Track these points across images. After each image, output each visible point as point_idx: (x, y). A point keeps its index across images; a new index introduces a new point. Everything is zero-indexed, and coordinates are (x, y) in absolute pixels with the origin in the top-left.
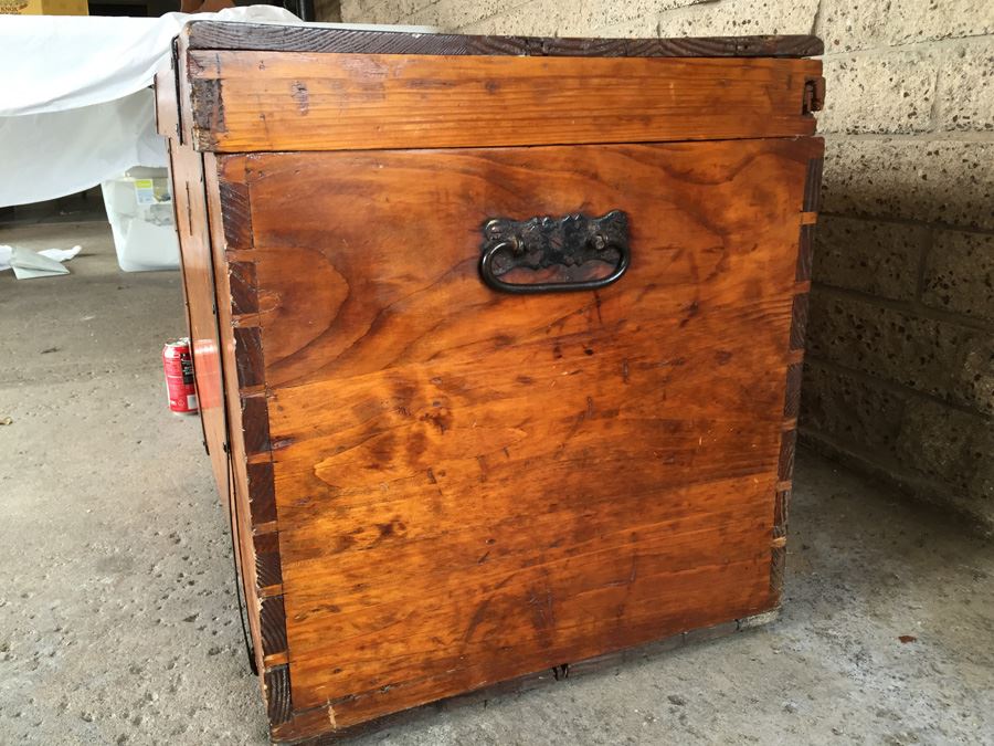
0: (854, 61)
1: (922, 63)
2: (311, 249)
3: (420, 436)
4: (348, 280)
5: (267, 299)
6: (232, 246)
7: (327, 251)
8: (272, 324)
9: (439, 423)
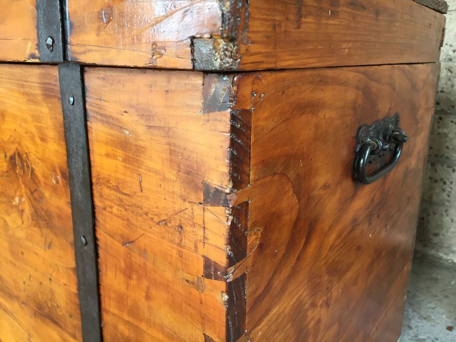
2: (283, 174)
3: (319, 321)
4: (299, 199)
5: (252, 240)
6: (234, 187)
7: (292, 174)
8: (254, 263)
9: (327, 304)
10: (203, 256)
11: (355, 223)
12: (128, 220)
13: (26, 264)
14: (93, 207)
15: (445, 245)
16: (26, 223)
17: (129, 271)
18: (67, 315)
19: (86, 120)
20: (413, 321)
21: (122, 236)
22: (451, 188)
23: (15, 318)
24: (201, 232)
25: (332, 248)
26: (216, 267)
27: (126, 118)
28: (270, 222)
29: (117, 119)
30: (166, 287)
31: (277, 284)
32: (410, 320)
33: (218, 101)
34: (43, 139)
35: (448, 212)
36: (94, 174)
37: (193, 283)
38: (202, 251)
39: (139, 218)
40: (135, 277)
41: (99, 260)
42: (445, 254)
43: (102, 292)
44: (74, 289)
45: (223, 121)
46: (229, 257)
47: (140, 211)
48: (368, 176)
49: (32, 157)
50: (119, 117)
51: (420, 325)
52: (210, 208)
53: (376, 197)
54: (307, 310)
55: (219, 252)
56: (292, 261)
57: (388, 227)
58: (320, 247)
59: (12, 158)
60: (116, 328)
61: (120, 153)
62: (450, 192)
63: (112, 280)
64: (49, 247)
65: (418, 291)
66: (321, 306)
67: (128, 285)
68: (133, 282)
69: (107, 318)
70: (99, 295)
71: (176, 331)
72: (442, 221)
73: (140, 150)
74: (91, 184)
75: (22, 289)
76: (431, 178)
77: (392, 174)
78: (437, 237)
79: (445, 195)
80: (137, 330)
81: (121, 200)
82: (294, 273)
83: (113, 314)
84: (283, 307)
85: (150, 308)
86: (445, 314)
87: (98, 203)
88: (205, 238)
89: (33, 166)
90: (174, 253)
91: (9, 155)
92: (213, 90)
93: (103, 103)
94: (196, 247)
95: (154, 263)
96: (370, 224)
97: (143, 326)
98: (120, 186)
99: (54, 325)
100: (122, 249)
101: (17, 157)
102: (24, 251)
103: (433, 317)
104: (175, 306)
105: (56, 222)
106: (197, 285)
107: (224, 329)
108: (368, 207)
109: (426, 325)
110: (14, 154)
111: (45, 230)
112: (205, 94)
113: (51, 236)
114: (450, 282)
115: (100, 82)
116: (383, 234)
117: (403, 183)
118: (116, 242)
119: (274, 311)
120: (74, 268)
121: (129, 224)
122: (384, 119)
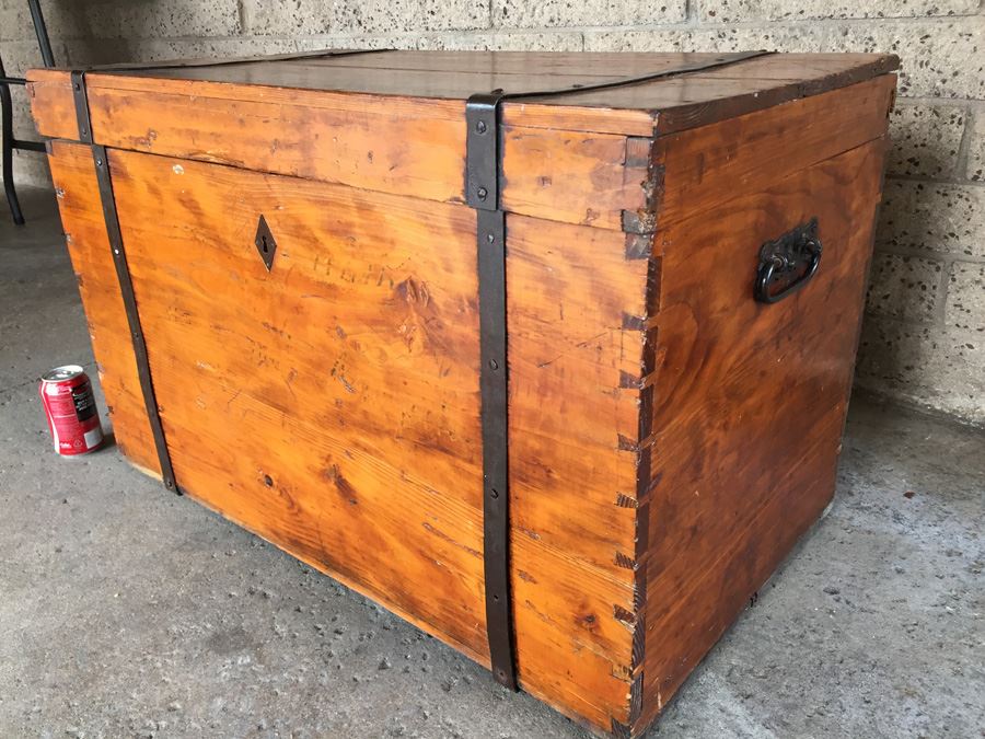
0: (734, 32)
1: (804, 39)
2: (685, 302)
3: (716, 443)
4: (698, 323)
5: (660, 357)
6: (649, 315)
7: (692, 301)
8: (660, 377)
9: (725, 427)
10: (621, 371)
11: (758, 346)
12: (546, 344)
13: (409, 394)
14: (507, 333)
15: (922, 384)
16: (415, 351)
17: (543, 389)
18: (463, 441)
19: (505, 256)
20: (856, 486)
21: (538, 359)
22: (934, 296)
23: (381, 457)
24: (618, 352)
25: (730, 371)
26: (632, 378)
27: (549, 258)
28: (673, 343)
29: (539, 258)
30: (583, 399)
31: (677, 398)
32: (853, 485)
33: (637, 251)
34: (448, 269)
35: (928, 333)
36: (509, 304)
37: (609, 393)
38: (619, 366)
39: (558, 342)
40: (549, 394)
41: (509, 382)
42: (922, 397)
43: (510, 412)
44: (475, 413)
45: (642, 266)
46: (643, 369)
47: (559, 336)
48: (772, 295)
49: (431, 287)
50: (542, 256)
51: (865, 491)
52: (628, 332)
53: (785, 317)
54: (704, 429)
55: (634, 365)
56: (691, 379)
57: (805, 351)
58: (718, 368)
59: (401, 286)
60: (525, 444)
61: (541, 287)
62: (932, 302)
63: (523, 398)
64: (446, 374)
65: (870, 449)
66: (719, 428)
67: (541, 402)
68: (548, 399)
69: (513, 435)
70: (507, 415)
71: (591, 435)
72: (919, 347)
73: (563, 285)
74: (506, 312)
75: (399, 422)
76: (903, 280)
77: (809, 288)
78: (912, 372)
79: (923, 307)
80: (550, 442)
81: (539, 327)
82: (691, 391)
83: (523, 431)
84: (682, 419)
85: (565, 421)
86: (905, 477)
87: (511, 328)
88: (622, 356)
89: (432, 295)
90: (593, 370)
91: (396, 283)
92: (634, 244)
93: (526, 243)
94: (614, 364)
95: (571, 381)
96: (778, 348)
97: (556, 437)
98: (539, 316)
99: (443, 453)
100: (538, 371)
101: (408, 285)
102: (407, 380)
103: (888, 482)
104: (592, 414)
105: (457, 349)
106: (615, 395)
107: (637, 427)
108: (775, 328)
109: (875, 491)
110: (406, 282)
111: (441, 358)
112: (627, 245)
113: (448, 363)
114: (923, 438)
115: (524, 226)
116: (798, 359)
117: (828, 297)
118: (531, 365)
119: (673, 423)
120: (477, 393)
121: (546, 347)
122: (794, 230)
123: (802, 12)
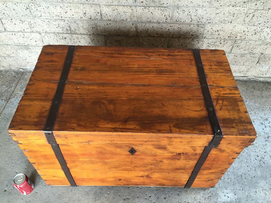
89: (188, 154)
123: (167, 4)
